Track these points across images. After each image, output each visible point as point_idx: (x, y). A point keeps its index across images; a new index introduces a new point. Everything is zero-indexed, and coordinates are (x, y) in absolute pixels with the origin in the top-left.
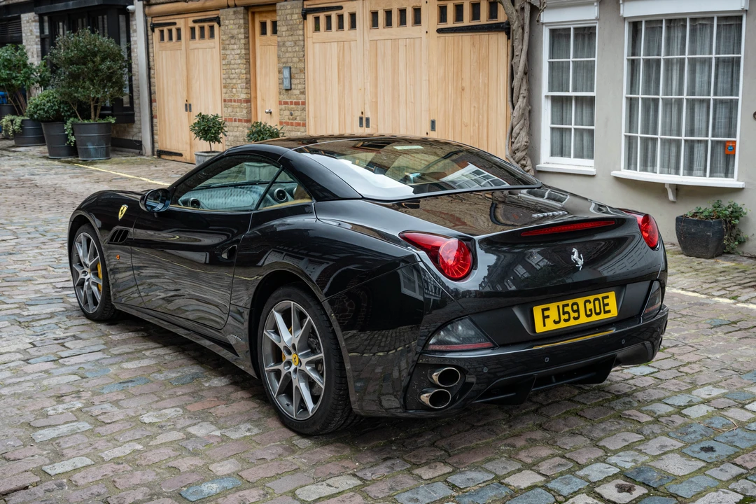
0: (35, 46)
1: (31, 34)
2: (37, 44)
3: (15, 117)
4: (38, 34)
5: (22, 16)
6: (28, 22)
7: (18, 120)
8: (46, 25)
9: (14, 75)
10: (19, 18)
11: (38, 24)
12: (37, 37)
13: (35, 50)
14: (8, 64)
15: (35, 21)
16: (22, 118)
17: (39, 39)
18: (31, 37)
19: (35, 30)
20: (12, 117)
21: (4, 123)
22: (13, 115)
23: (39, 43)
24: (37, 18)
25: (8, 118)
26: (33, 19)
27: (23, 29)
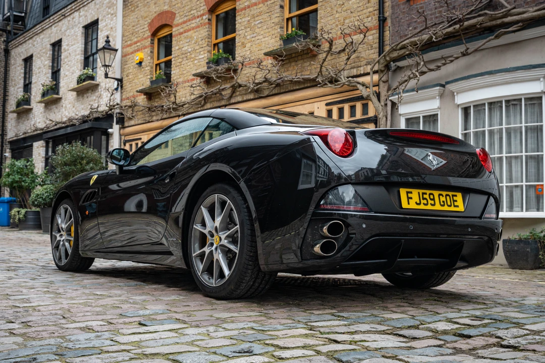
0: (41, 164)
1: (39, 156)
2: (42, 162)
3: (21, 209)
4: (44, 155)
5: (34, 144)
6: (38, 147)
7: (23, 211)
8: (50, 150)
9: (24, 179)
10: (32, 146)
11: (45, 149)
12: (43, 157)
13: (41, 166)
14: (20, 172)
15: (43, 147)
16: (26, 210)
17: (44, 159)
18: (39, 157)
19: (42, 153)
20: (18, 209)
21: (13, 213)
22: (19, 208)
23: (44, 162)
24: (44, 145)
25: (16, 209)
26: (41, 145)
27: (34, 153)
